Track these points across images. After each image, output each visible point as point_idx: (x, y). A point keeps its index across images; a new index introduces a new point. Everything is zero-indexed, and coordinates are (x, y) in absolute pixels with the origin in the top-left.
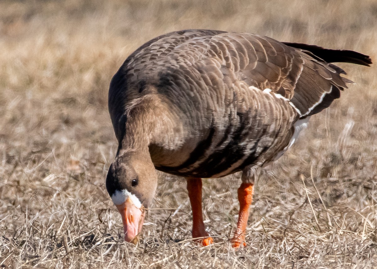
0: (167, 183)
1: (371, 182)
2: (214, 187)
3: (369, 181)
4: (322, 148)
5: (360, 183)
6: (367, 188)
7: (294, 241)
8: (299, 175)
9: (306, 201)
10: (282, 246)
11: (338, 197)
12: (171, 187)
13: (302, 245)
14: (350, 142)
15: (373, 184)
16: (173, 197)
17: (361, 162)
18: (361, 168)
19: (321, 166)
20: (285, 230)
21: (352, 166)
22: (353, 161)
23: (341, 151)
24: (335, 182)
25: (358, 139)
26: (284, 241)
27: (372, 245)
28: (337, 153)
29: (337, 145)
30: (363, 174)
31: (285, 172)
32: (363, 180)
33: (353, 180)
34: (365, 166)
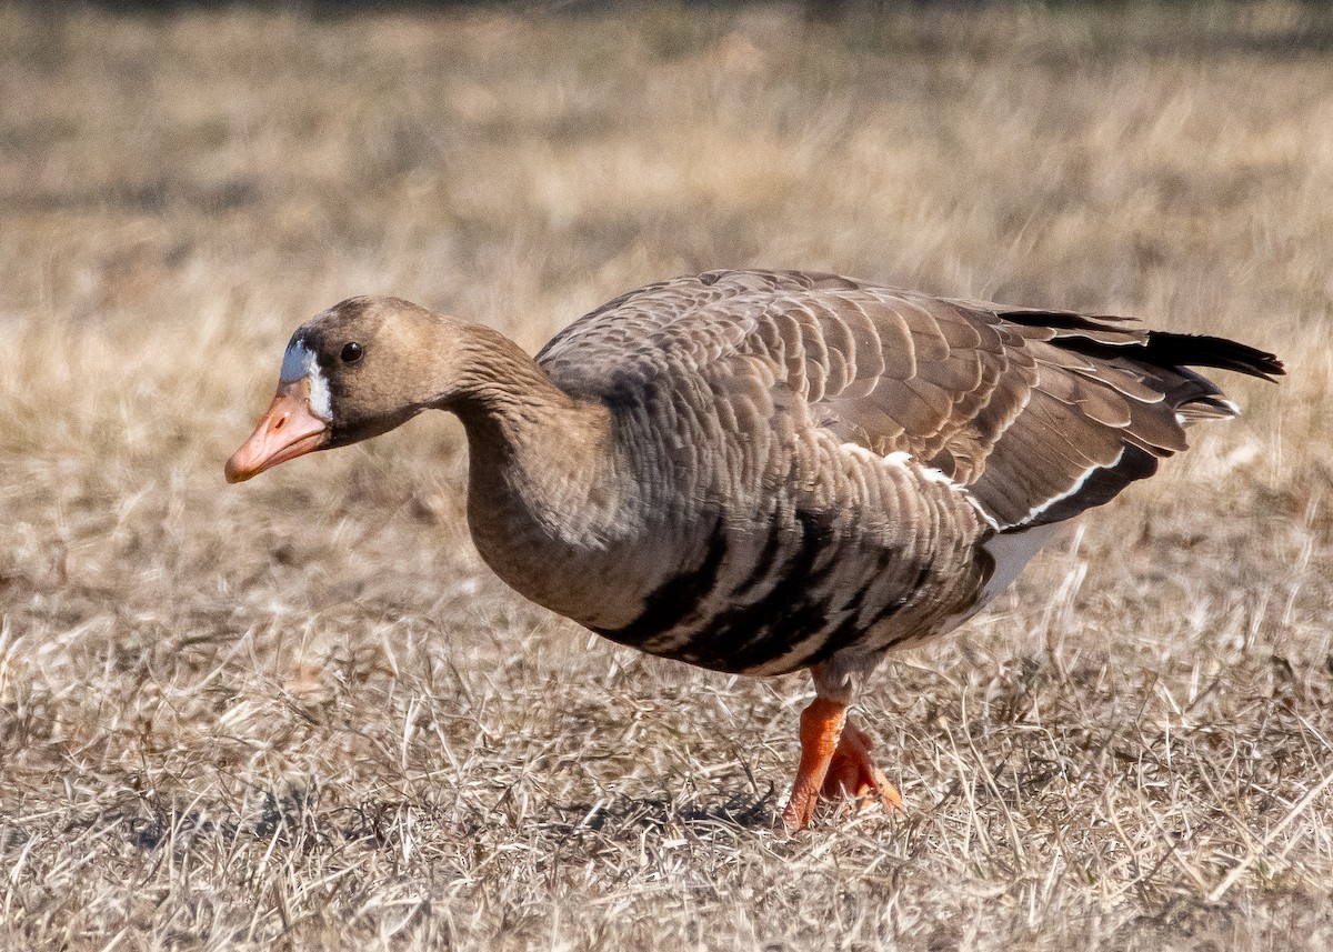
0: (566, 733)
1: (1137, 740)
2: (697, 748)
3: (1128, 734)
4: (996, 641)
5: (1105, 742)
6: (1125, 757)
7: (921, 904)
8: (932, 716)
9: (956, 789)
10: (887, 916)
11: (1042, 780)
12: (575, 746)
13: (941, 916)
14: (1074, 625)
15: (1141, 742)
16: (581, 773)
17: (1108, 681)
18: (1108, 699)
19: (993, 691)
20: (895, 872)
21: (1081, 694)
22: (1084, 677)
23: (1050, 650)
24: (1033, 736)
25: (1096, 616)
26: (894, 901)
27: (1139, 919)
28: (1039, 653)
29: (1039, 630)
30: (1113, 715)
31: (895, 708)
32: (1114, 731)
33: (1086, 733)
34: (1119, 692)
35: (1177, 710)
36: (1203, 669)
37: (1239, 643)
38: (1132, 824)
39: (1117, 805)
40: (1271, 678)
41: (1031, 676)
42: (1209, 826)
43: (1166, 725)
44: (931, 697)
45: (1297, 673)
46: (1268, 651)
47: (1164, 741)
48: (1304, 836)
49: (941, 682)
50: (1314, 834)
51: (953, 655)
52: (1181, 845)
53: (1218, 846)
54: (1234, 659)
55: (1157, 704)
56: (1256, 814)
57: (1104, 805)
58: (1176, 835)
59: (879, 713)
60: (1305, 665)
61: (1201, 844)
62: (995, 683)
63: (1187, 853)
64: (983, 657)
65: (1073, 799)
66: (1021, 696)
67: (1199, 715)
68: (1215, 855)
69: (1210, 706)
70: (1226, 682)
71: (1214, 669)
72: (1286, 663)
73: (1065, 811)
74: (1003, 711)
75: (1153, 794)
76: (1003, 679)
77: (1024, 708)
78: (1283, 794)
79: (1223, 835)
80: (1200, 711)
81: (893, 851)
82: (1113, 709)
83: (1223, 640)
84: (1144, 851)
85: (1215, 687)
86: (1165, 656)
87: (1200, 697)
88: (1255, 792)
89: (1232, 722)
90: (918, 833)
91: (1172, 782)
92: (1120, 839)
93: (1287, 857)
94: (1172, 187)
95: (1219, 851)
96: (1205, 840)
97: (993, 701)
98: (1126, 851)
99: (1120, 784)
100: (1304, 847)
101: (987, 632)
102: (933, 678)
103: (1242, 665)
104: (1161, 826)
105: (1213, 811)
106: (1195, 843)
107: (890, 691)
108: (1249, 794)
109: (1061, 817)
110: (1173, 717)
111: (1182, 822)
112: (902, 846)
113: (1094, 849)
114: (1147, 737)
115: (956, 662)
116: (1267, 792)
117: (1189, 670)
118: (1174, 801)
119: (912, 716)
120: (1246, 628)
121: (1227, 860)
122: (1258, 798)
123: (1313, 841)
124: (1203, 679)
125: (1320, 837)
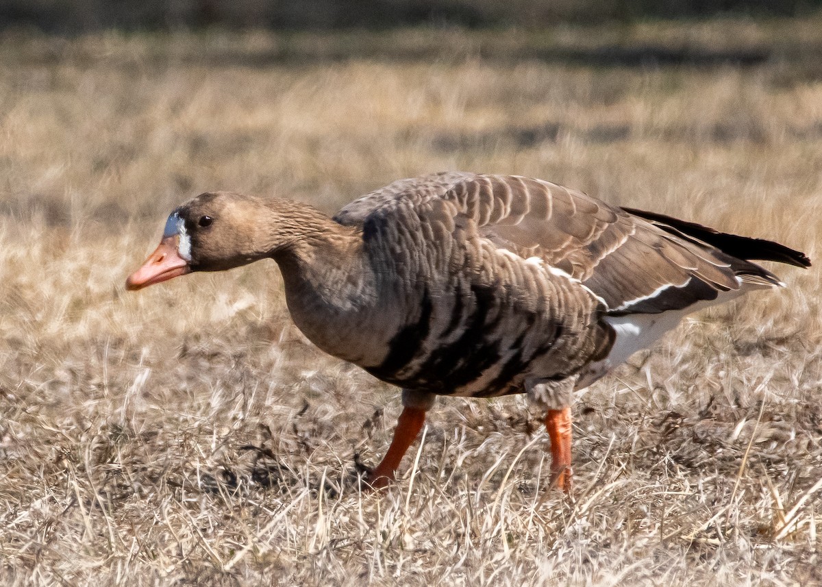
1: (181, 473)
3: (175, 470)
4: (96, 415)
5: (161, 474)
6: (173, 484)
7: (54, 571)
8: (59, 459)
9: (74, 503)
10: (33, 578)
11: (124, 497)
13: (66, 577)
14: (142, 406)
15: (184, 475)
17: (163, 439)
18: (163, 450)
19: (95, 444)
20: (37, 551)
21: (147, 447)
22: (149, 436)
23: (128, 420)
24: (118, 472)
25: (156, 402)
26: (37, 569)
27: (183, 580)
28: (121, 422)
29: (122, 409)
30: (167, 459)
31: (37, 454)
32: (166, 468)
33: (149, 469)
34: (170, 446)
35: (204, 456)
36: (218, 433)
37: (241, 416)
38: (177, 524)
39: (169, 513)
40: (259, 437)
41: (118, 435)
42: (223, 525)
43: (197, 465)
44: (59, 448)
45: (274, 434)
46: (257, 420)
47: (196, 474)
48: (279, 531)
49: (65, 439)
50: (285, 529)
51: (71, 424)
52: (206, 536)
53: (229, 536)
54: (237, 425)
55: (192, 453)
56: (251, 517)
57: (161, 513)
58: (204, 530)
59: (27, 456)
60: (280, 429)
61: (219, 534)
62: (95, 439)
63: (210, 541)
64: (89, 425)
65: (143, 509)
66: (112, 447)
67: (216, 458)
68: (228, 542)
69: (223, 454)
70: (233, 440)
71: (225, 432)
72: (268, 428)
73: (139, 516)
74: (100, 457)
75: (190, 506)
76: (100, 437)
77: (113, 454)
78: (266, 506)
79: (232, 529)
80: (217, 456)
81: (37, 539)
82: (167, 455)
83: (231, 414)
84: (184, 540)
85: (226, 442)
86: (196, 425)
87: (217, 449)
88: (250, 505)
89: (236, 463)
90: (51, 529)
91: (202, 498)
92: (171, 533)
93: (271, 543)
94: (197, 145)
95: (229, 540)
96: (221, 533)
97: (95, 450)
98: (175, 540)
99: (171, 500)
100: (280, 537)
101: (91, 409)
102: (59, 437)
103: (241, 429)
104: (195, 525)
105: (225, 516)
106: (215, 535)
107: (33, 444)
108: (247, 506)
109: (136, 520)
110: (202, 460)
111: (208, 522)
112: (42, 536)
113: (156, 538)
114: (186, 471)
115: (73, 427)
116: (257, 505)
117: (211, 433)
118: (202, 510)
119: (48, 459)
120: (244, 407)
121: (235, 545)
122: (252, 509)
123: (285, 535)
124: (219, 438)
125: (290, 531)
